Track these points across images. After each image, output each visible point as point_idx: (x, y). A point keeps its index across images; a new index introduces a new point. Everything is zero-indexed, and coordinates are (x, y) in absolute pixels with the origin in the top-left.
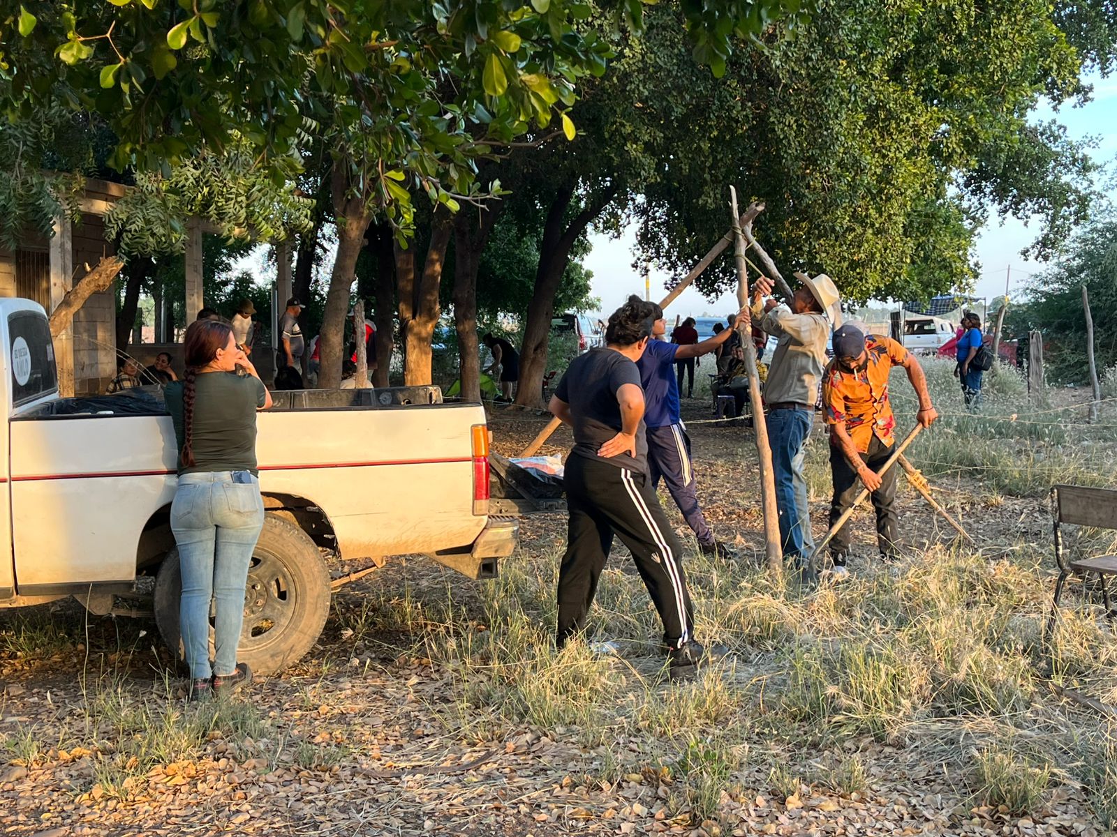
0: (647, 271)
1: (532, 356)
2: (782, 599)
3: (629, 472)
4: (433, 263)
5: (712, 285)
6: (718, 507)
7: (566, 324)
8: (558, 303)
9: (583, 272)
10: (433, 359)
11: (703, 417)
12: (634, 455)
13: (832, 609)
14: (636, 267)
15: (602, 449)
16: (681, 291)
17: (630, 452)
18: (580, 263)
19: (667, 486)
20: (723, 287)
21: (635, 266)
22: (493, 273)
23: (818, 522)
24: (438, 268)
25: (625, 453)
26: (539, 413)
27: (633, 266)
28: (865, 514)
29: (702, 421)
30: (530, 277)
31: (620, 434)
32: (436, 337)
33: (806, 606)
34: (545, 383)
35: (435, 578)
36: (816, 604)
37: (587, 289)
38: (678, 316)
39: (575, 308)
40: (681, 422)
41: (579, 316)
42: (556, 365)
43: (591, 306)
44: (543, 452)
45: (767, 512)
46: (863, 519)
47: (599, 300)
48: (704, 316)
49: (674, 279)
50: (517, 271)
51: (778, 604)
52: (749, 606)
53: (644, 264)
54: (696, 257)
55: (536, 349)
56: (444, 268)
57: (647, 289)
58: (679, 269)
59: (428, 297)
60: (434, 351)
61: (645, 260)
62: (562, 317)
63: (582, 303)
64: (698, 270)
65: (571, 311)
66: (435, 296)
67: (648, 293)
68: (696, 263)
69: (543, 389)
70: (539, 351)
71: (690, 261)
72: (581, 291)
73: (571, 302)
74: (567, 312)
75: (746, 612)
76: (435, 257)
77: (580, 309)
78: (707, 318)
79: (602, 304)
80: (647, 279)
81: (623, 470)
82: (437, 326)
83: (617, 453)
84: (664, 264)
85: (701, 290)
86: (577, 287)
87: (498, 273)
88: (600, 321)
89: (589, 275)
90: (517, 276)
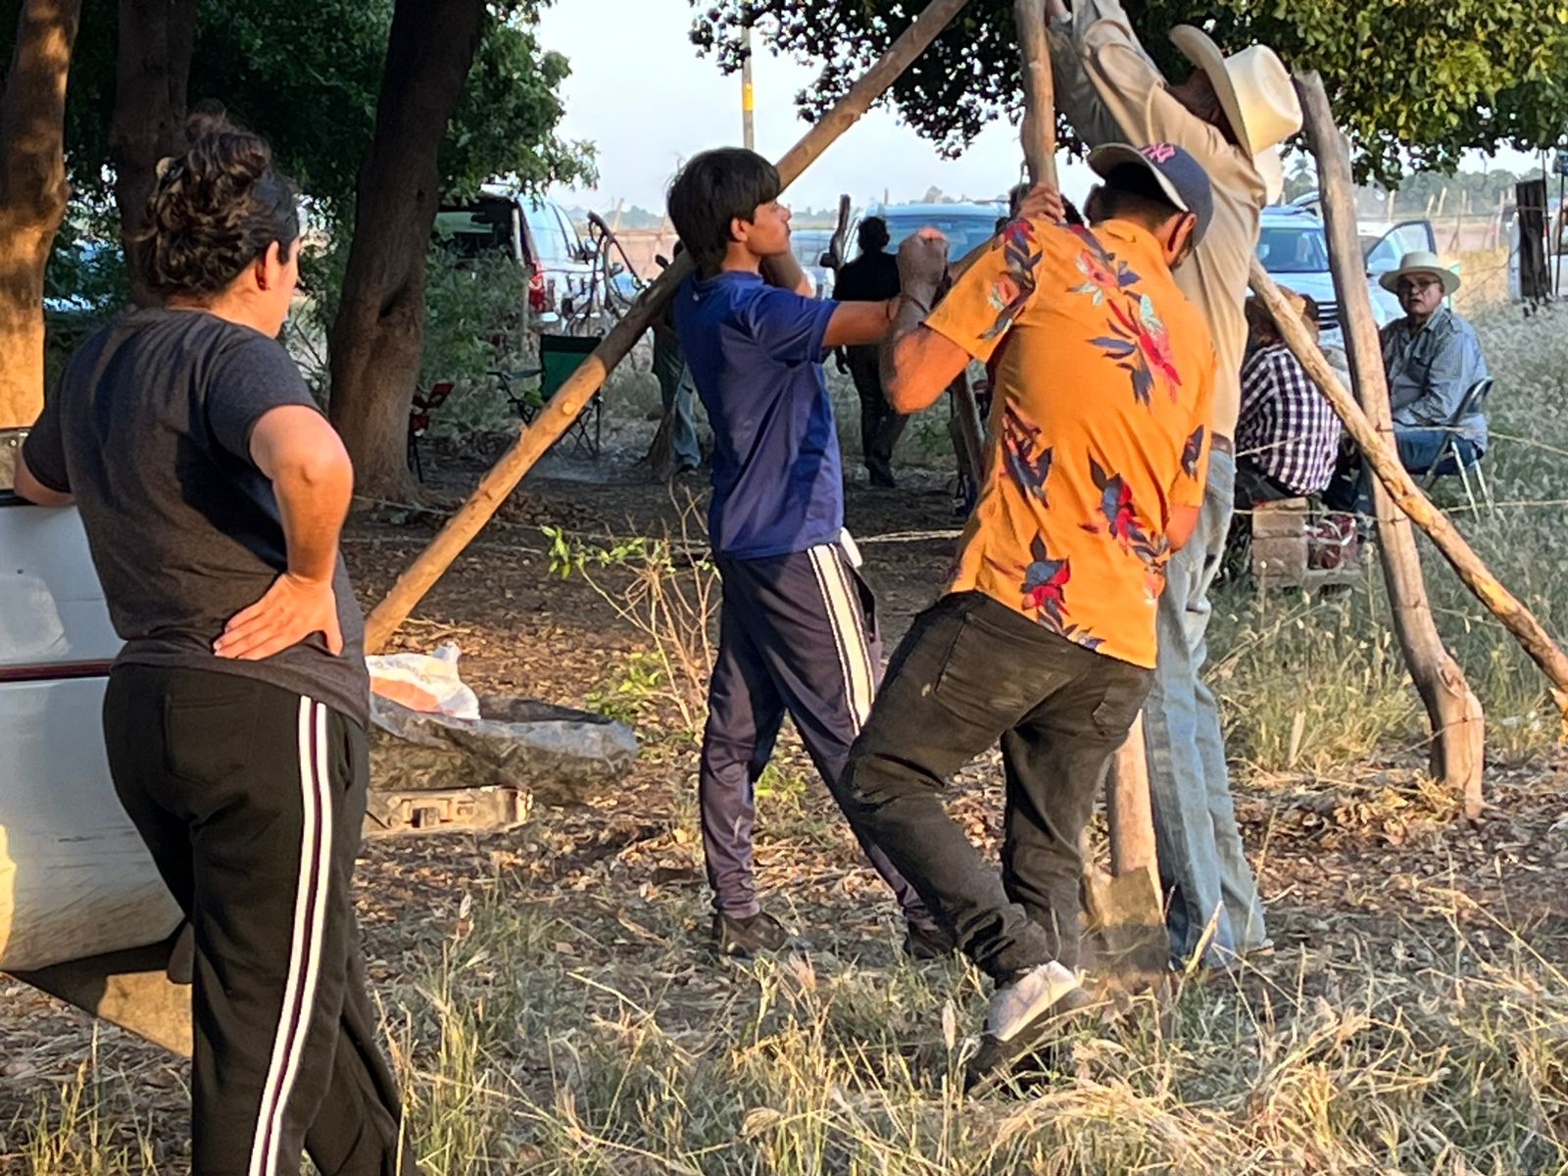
0: (744, 54)
1: (375, 333)
2: (1165, 1094)
3: (321, 709)
4: (38, 30)
5: (950, 101)
6: (967, 808)
7: (486, 229)
8: (458, 164)
9: (537, 58)
10: (49, 345)
11: (924, 523)
12: (336, 645)
13: (1322, 1120)
14: (707, 42)
15: (227, 638)
16: (850, 120)
17: (323, 635)
18: (525, 29)
19: (808, 746)
20: (985, 106)
21: (702, 38)
22: (244, 63)
23: (1284, 849)
24: (56, 46)
25: (305, 643)
26: (398, 518)
27: (696, 38)
28: (1429, 823)
29: (916, 535)
30: (364, 78)
31: (283, 579)
32: (60, 275)
33: (1239, 1118)
34: (416, 421)
35: (57, 1053)
36: (1271, 1108)
37: (550, 112)
38: (845, 202)
39: (513, 178)
40: (845, 537)
41: (525, 201)
42: (454, 363)
43: (564, 170)
44: (413, 642)
45: (1122, 820)
46: (1426, 837)
47: (589, 150)
48: (929, 199)
49: (825, 83)
50: (321, 57)
51: (1151, 1108)
52: (1061, 1119)
53: (734, 33)
54: (897, 10)
55: (386, 312)
56: (80, 49)
57: (747, 115)
58: (843, 49)
59: (28, 147)
60: (52, 319)
61: (732, 20)
62: (471, 207)
63: (534, 158)
64: (906, 54)
65: (496, 188)
66: (48, 139)
67: (748, 126)
68: (897, 27)
69: (412, 440)
70: (395, 317)
71: (877, 22)
72: (531, 123)
73: (502, 156)
74: (486, 188)
75: (1051, 1137)
76: (44, 12)
77: (529, 177)
78: (938, 207)
79: (599, 163)
80: (747, 78)
81: (306, 702)
82: (64, 237)
83: (280, 644)
84: (797, 31)
85: (913, 119)
86: (519, 112)
87: (257, 62)
88: (594, 219)
89: (556, 68)
90: (323, 70)
